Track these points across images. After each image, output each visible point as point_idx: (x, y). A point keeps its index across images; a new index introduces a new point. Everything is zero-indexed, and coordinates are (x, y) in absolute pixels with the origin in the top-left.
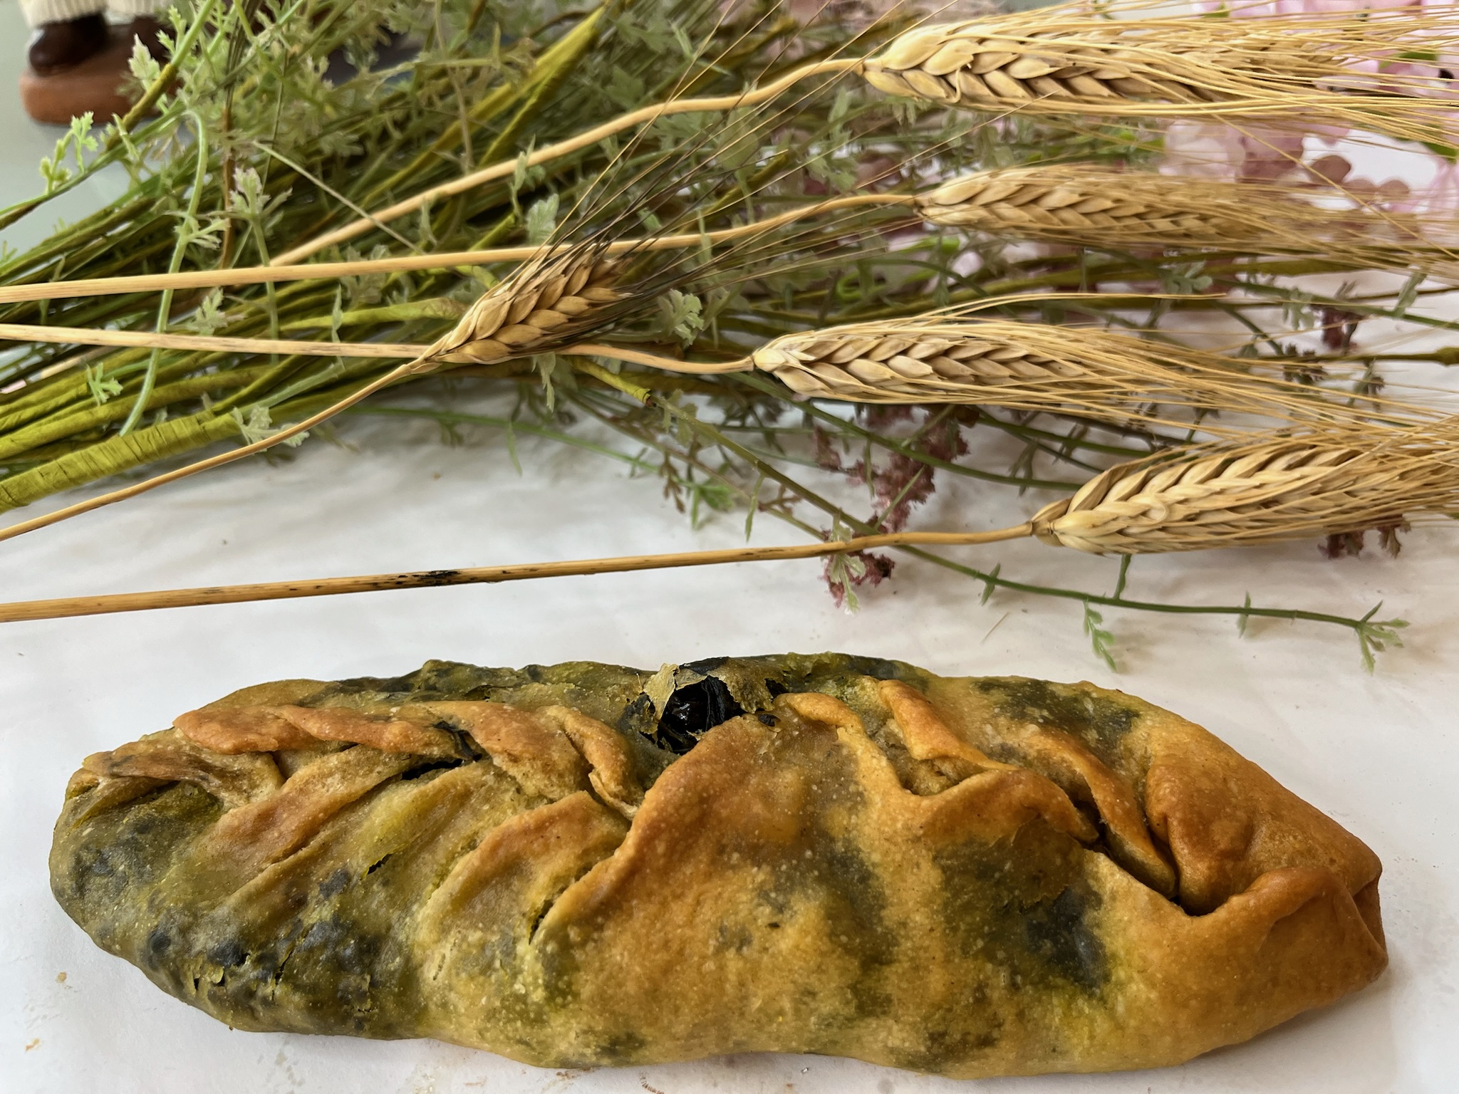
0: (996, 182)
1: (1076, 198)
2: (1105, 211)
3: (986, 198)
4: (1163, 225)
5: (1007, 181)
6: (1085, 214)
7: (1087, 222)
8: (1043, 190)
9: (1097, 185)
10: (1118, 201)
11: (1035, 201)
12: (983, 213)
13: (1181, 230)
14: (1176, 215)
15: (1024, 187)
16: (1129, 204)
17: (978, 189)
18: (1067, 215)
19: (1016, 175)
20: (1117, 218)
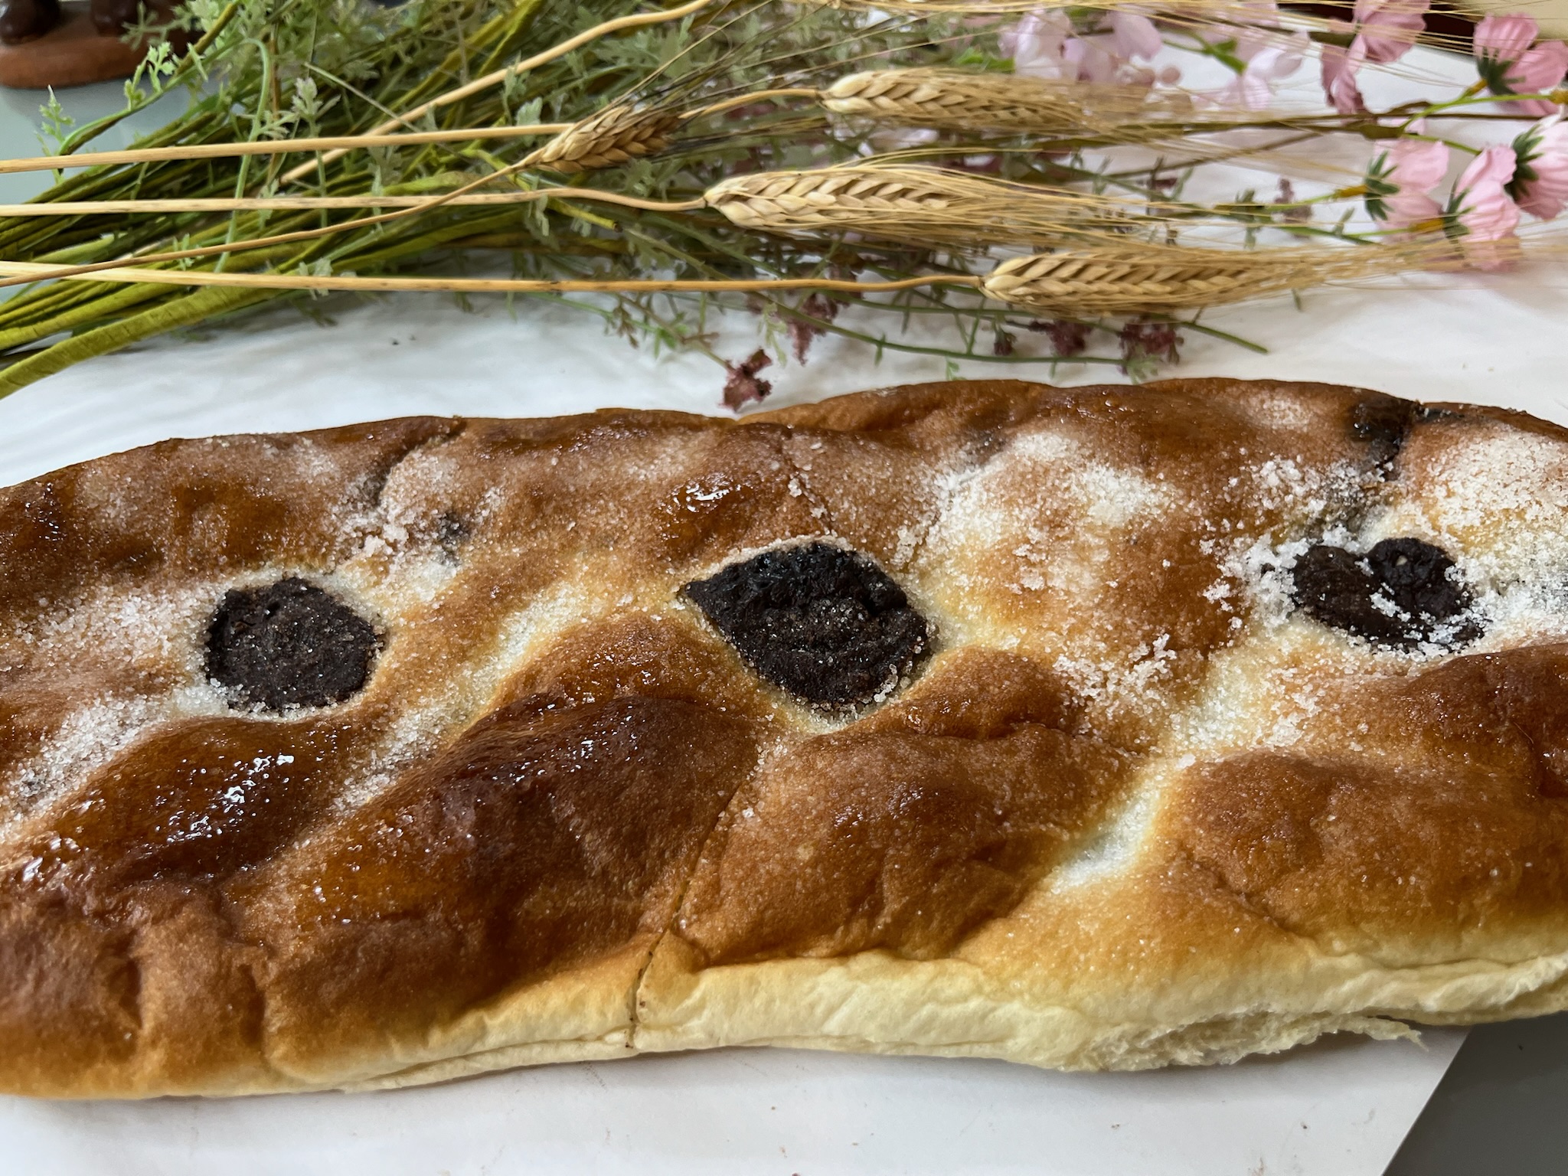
0: (877, 81)
1: (936, 94)
2: (959, 104)
3: (871, 93)
4: (1003, 114)
5: (885, 80)
6: (945, 106)
7: (946, 113)
8: (911, 88)
9: (953, 84)
10: (968, 96)
11: (907, 95)
12: (866, 104)
13: (1016, 119)
14: (1012, 107)
15: (897, 85)
16: (976, 99)
17: (864, 85)
18: (931, 106)
19: (893, 74)
20: (969, 110)
